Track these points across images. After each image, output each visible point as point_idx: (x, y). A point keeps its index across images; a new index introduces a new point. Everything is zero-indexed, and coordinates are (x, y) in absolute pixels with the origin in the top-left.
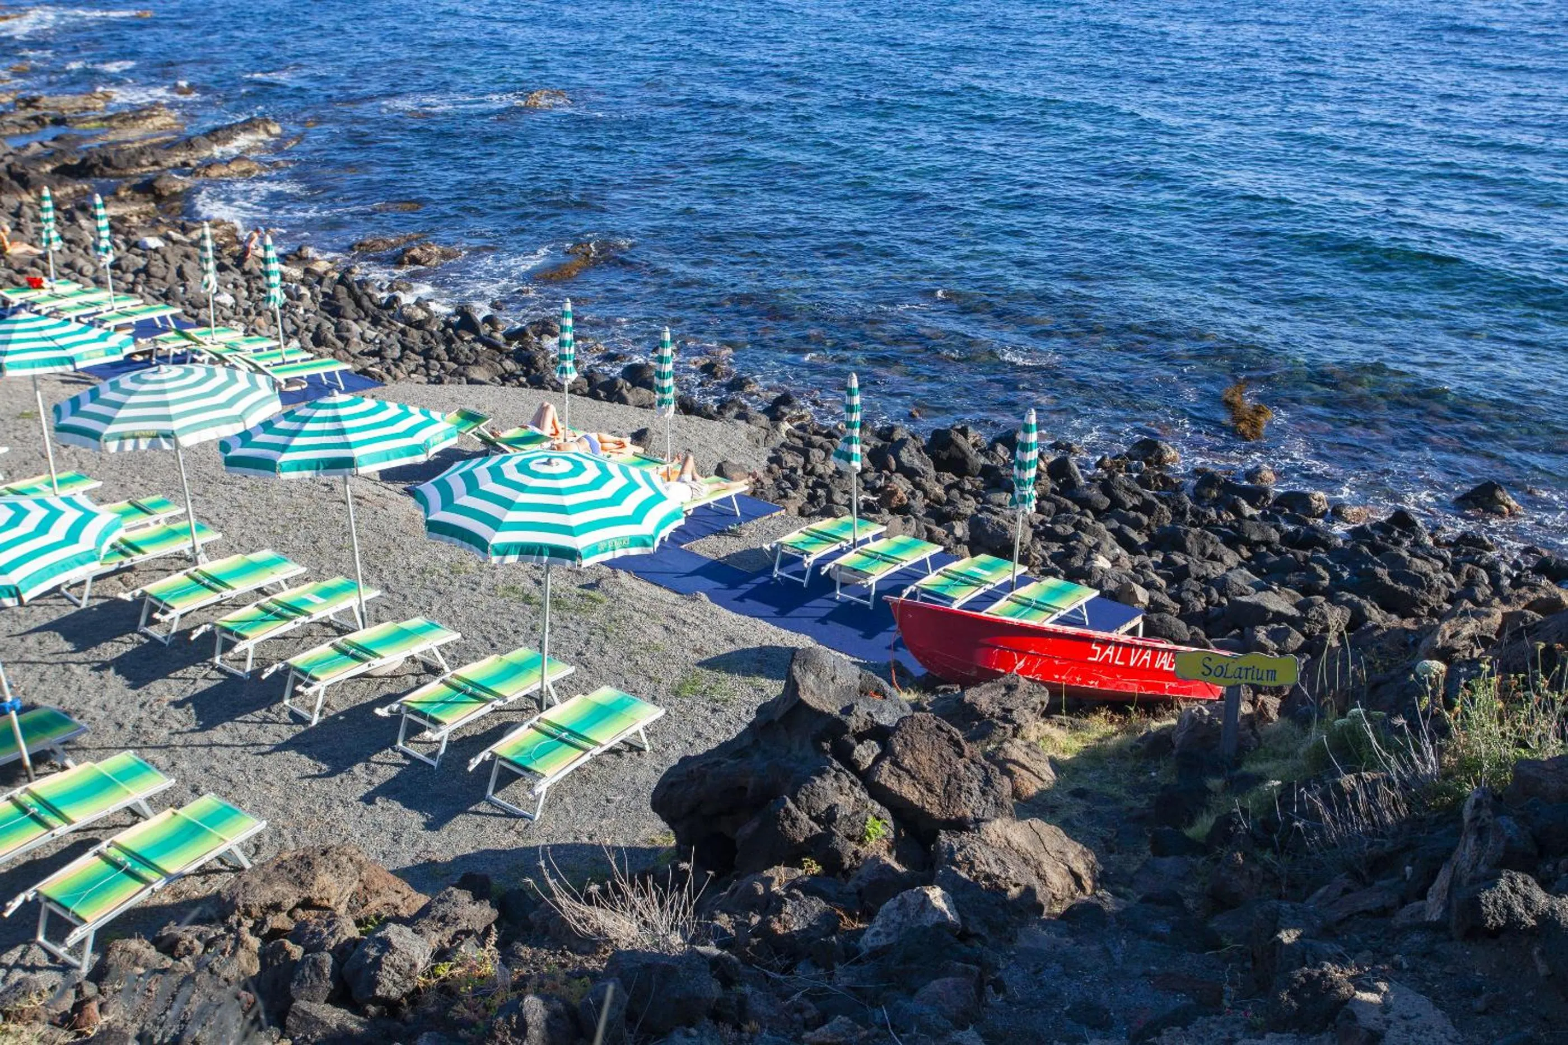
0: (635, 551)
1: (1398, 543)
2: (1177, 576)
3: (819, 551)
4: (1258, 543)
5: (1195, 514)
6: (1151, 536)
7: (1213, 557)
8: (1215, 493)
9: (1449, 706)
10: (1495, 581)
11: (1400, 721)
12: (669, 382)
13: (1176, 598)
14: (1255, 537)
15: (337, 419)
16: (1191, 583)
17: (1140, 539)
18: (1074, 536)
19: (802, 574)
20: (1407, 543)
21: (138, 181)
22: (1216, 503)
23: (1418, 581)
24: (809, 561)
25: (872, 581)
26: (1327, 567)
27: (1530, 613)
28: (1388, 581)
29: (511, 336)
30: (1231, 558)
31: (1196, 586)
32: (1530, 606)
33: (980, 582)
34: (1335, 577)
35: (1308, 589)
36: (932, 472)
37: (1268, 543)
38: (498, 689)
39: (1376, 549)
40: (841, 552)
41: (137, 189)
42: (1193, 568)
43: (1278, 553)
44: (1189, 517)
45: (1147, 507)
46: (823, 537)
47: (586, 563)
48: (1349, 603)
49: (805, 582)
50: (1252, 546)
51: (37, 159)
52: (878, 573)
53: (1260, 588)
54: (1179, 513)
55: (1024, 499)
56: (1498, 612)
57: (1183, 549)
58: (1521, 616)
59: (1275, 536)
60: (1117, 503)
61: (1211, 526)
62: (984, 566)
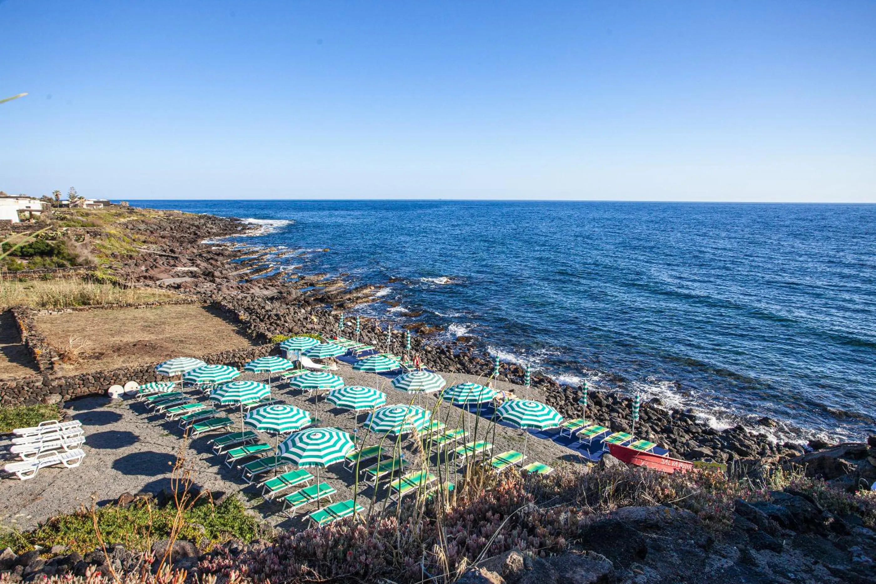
0: (554, 427)
1: (739, 435)
2: (674, 441)
3: (574, 429)
4: (695, 433)
5: (674, 422)
6: (661, 428)
7: (682, 436)
8: (678, 416)
9: (771, 477)
10: (771, 449)
11: (758, 480)
12: (528, 378)
13: (675, 448)
14: (694, 431)
15: (470, 389)
16: (677, 443)
17: (659, 429)
18: (640, 427)
19: (569, 435)
20: (742, 435)
21: (338, 303)
22: (680, 419)
23: (748, 447)
24: (572, 431)
25: (591, 438)
26: (719, 441)
27: (787, 457)
28: (739, 446)
29: (455, 356)
30: (687, 437)
31: (680, 444)
32: (787, 455)
33: (622, 440)
34: (722, 444)
35: (714, 447)
36: (594, 406)
37: (698, 433)
38: (510, 460)
39: (734, 437)
40: (580, 429)
41: (338, 306)
42: (678, 439)
43: (702, 436)
44: (672, 423)
45: (659, 419)
46: (574, 424)
47: (543, 430)
48: (728, 452)
49: (570, 437)
50: (693, 433)
51: (310, 296)
52: (592, 436)
53: (699, 447)
54: (669, 422)
55: (635, 417)
56: (778, 456)
57: (673, 433)
58: (784, 458)
59: (700, 431)
60: (650, 418)
61: (679, 426)
62: (622, 435)
